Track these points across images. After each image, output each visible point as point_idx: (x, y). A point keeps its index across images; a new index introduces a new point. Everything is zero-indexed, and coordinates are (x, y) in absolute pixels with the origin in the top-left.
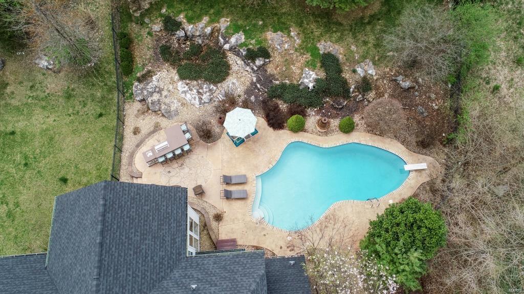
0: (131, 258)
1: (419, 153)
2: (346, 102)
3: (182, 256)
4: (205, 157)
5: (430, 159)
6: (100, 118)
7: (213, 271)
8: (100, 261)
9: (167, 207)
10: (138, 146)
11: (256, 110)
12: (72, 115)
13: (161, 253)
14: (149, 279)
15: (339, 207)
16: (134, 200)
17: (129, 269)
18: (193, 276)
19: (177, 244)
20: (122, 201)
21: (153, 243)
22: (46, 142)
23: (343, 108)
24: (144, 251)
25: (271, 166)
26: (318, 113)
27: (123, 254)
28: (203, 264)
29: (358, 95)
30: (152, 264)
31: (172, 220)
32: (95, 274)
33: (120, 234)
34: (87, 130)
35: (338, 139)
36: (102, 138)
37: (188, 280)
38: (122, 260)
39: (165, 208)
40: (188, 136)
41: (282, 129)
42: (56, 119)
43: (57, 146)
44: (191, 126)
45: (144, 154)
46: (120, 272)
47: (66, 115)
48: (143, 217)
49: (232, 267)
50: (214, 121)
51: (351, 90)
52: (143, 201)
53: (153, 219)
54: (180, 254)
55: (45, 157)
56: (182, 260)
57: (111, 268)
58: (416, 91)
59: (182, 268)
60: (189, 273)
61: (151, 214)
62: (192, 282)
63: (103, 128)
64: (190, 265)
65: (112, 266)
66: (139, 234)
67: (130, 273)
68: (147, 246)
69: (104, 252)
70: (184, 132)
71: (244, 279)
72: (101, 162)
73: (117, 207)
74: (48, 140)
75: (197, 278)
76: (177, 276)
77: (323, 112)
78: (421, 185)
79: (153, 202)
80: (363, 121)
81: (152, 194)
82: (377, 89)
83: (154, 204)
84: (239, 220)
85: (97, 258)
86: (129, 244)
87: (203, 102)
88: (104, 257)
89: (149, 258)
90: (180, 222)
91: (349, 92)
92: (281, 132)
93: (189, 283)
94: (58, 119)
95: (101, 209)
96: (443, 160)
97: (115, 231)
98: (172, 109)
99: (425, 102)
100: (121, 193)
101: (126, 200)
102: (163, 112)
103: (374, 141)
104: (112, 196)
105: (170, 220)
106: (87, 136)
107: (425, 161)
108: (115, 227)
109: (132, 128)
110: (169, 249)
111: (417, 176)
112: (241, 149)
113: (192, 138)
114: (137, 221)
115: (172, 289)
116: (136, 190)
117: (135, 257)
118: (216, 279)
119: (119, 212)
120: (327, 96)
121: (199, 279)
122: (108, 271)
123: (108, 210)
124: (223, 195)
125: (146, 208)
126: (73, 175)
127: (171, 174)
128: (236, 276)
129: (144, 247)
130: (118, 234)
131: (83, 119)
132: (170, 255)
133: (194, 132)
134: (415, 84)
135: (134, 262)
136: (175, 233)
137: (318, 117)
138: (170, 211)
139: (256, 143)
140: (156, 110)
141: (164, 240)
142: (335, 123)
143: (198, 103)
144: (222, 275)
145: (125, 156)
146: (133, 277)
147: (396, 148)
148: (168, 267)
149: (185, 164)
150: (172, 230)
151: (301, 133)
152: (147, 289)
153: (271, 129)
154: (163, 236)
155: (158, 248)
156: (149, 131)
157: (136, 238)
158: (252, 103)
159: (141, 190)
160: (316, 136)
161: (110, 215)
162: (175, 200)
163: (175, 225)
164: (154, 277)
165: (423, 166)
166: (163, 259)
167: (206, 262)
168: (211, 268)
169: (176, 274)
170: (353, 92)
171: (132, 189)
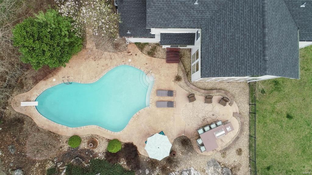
0: (241, 22)
1: (24, 115)
2: (72, 161)
3: (204, 28)
4: (187, 124)
5: (17, 110)
6: (268, 166)
7: (183, 15)
8: (263, 15)
9: (216, 61)
10: (237, 138)
11: (145, 162)
12: (291, 170)
13: (220, 28)
14: (227, 10)
15: (92, 79)
16: (242, 63)
17: (241, 14)
18: (197, 12)
19: (208, 36)
20: (251, 61)
21: (226, 34)
22: (307, 149)
23: (75, 158)
24: (232, 27)
25: (137, 113)
26: (96, 155)
27: (247, 23)
28: (190, 21)
29: (60, 167)
30: (226, 20)
31: (212, 52)
32: (266, 7)
33: (250, 37)
34: (277, 156)
35: (84, 131)
36: (266, 148)
37: (200, 9)
38: (247, 19)
39: (218, 60)
40: (200, 142)
41: (126, 143)
42: (303, 169)
43: (299, 145)
44: (197, 151)
45: (232, 129)
46: (248, 11)
47: (296, 171)
48: (234, 51)
49: (170, 17)
50: (179, 154)
51: (65, 171)
52: (234, 63)
53: (226, 51)
54: (206, 29)
55: (306, 136)
56: (204, 25)
57: (255, 13)
58: (11, 167)
59: (204, 19)
60: (199, 15)
61: (228, 54)
62: (197, 7)
63: (265, 157)
64: (198, 21)
65: (254, 14)
66: (236, 39)
67: (241, 12)
68: (230, 31)
69: (261, 22)
70: (202, 145)
71: (161, 6)
72: (263, 128)
73: (255, 56)
74: (306, 150)
75: (194, 10)
76: (208, 13)
77: (91, 155)
78: (29, 90)
79: (227, 63)
80: (61, 145)
81: (228, 69)
82: (43, 171)
83: (226, 62)
84: (164, 75)
85: (266, 17)
86: (243, 30)
87: (188, 172)
88: (261, 19)
89: (228, 23)
90: (207, 52)
91: (67, 170)
92: (127, 141)
93: (199, 6)
94: (301, 168)
95: (267, 52)
96: (7, 108)
97: (254, 38)
98: (212, 168)
99: (7, 157)
100: (252, 67)
101: (248, 62)
102: (220, 166)
103: (56, 128)
104: (260, 64)
105: (214, 52)
106: (277, 151)
107: (22, 108)
108: (255, 41)
109: (243, 155)
110: (214, 32)
111: (31, 97)
112: (159, 129)
113: (197, 140)
114: (239, 48)
115: (211, 3)
116: (241, 71)
117: (238, 22)
118: (181, 8)
119: (252, 52)
120: (86, 168)
121: (193, 9)
122: (257, 11)
123: (261, 52)
124: (174, 93)
125: (232, 58)
126: (283, 120)
127: (212, 113)
128: (167, 9)
129: (232, 30)
130: (252, 37)
131: (282, 166)
132: (212, 28)
133: (195, 146)
134: (10, 172)
135: (238, 19)
136: (210, 43)
137: (96, 151)
138: (214, 59)
139: (148, 133)
140: (225, 168)
141: (218, 37)
142: (84, 145)
143: (191, 171)
144: (177, 11)
145: (246, 132)
146: (239, 9)
147: (41, 121)
148: (214, 20)
149: (202, 120)
150: (212, 45)
151: (112, 138)
152: (228, 3)
153: (135, 144)
154: (218, 40)
155: (222, 31)
156: (230, 151)
157: (238, 35)
158: (148, 168)
159: (236, 71)
160: (101, 135)
161: (259, 49)
162: (210, 67)
163: (210, 49)
164: (224, 11)
165: (23, 104)
166: (218, 24)
167: (188, 23)
168: (185, 17)
169: (208, 15)
170: (63, 170)
171: (243, 71)
